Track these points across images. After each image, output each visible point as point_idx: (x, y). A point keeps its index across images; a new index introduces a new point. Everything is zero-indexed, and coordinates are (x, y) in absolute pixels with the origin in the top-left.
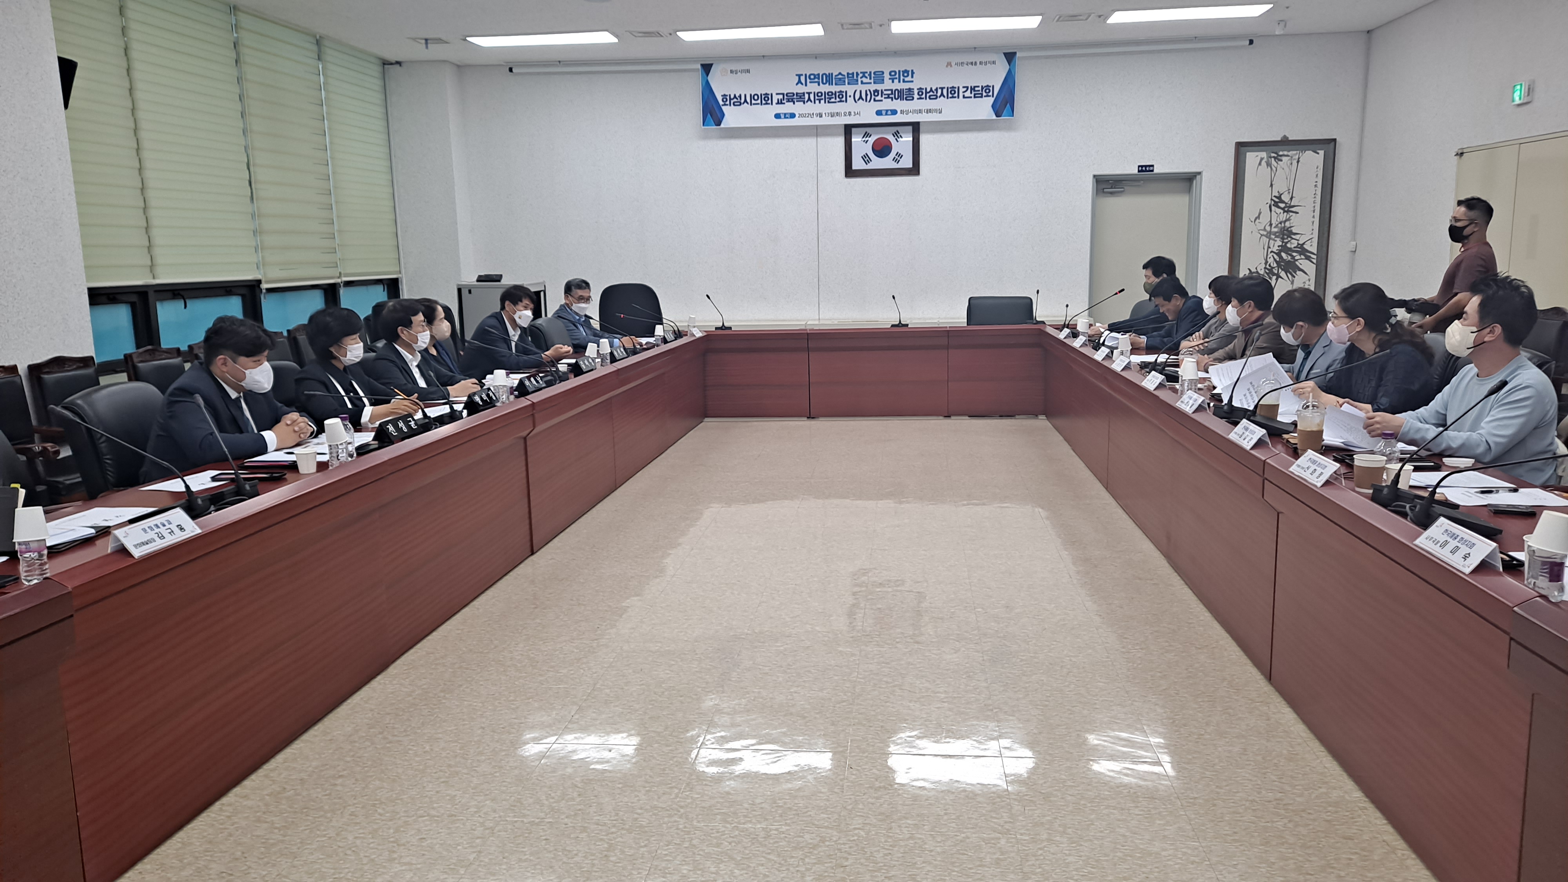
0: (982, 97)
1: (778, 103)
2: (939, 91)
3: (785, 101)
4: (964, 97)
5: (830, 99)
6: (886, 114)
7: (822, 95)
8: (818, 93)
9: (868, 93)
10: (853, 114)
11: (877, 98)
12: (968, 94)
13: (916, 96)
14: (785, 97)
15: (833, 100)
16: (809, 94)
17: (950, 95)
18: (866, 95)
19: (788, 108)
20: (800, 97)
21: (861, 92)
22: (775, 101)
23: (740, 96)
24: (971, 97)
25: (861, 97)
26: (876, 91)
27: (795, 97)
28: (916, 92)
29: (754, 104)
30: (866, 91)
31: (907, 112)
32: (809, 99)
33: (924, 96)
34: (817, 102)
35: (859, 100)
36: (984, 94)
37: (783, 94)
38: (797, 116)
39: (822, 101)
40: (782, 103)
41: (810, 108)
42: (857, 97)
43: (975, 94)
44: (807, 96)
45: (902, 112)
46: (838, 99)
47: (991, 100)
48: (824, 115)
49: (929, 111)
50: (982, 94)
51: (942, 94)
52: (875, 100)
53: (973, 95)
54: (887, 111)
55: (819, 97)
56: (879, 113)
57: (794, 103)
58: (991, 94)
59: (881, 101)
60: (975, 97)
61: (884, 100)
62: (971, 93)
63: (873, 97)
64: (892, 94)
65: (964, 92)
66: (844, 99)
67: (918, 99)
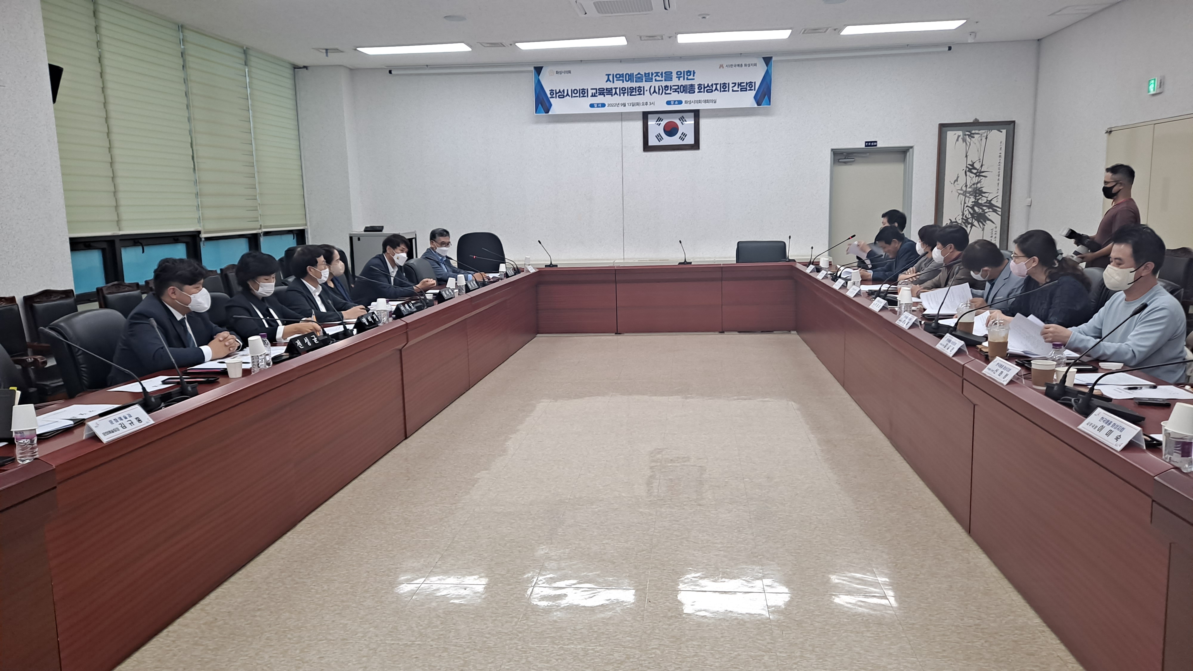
0: (746, 91)
1: (592, 96)
2: (714, 86)
3: (597, 94)
4: (733, 91)
5: (632, 92)
6: (674, 104)
7: (625, 90)
8: (622, 88)
9: (661, 88)
10: (649, 103)
11: (667, 92)
12: (736, 88)
13: (697, 90)
14: (598, 91)
15: (634, 93)
16: (616, 88)
17: (722, 90)
18: (659, 90)
19: (600, 99)
20: (609, 91)
21: (655, 87)
22: (590, 94)
23: (564, 91)
24: (738, 91)
25: (655, 91)
26: (666, 86)
27: (605, 91)
28: (696, 87)
29: (574, 97)
30: (659, 87)
31: (690, 102)
32: (616, 93)
33: (702, 90)
34: (622, 95)
35: (653, 93)
36: (748, 88)
37: (596, 89)
38: (607, 105)
39: (626, 95)
40: (595, 96)
41: (616, 99)
42: (652, 91)
43: (741, 89)
44: (614, 91)
45: (686, 102)
46: (638, 93)
47: (753, 93)
48: (627, 105)
49: (706, 101)
50: (746, 88)
51: (716, 89)
52: (665, 94)
53: (739, 89)
54: (675, 101)
55: (623, 91)
56: (669, 103)
57: (604, 96)
58: (753, 88)
59: (670, 94)
60: (741, 91)
61: (673, 93)
62: (738, 88)
63: (664, 91)
64: (678, 89)
65: (733, 87)
66: (642, 92)
67: (698, 92)
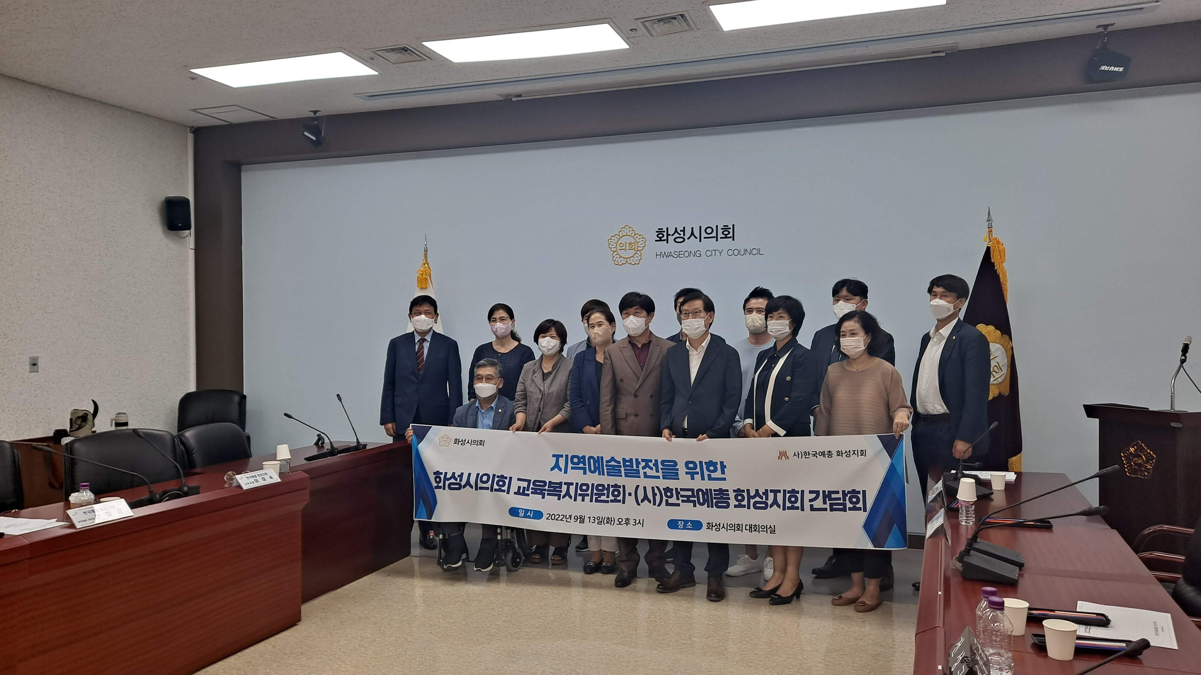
0: (844, 510)
1: (517, 493)
2: (771, 496)
3: (529, 492)
4: (812, 509)
5: (600, 495)
6: (685, 528)
7: (587, 490)
8: (582, 485)
9: (656, 491)
10: (632, 522)
11: (671, 501)
12: (818, 504)
13: (733, 502)
14: (531, 486)
15: (603, 498)
16: (569, 484)
17: (788, 504)
18: (654, 495)
19: (532, 502)
20: (555, 489)
21: (645, 488)
22: (514, 489)
23: (461, 476)
24: (826, 509)
25: (646, 498)
26: (667, 490)
27: (547, 488)
28: (732, 495)
29: (481, 488)
30: (653, 488)
31: (718, 527)
32: (568, 494)
33: (745, 503)
34: (579, 498)
35: (642, 501)
36: (849, 505)
37: (529, 481)
38: (545, 516)
39: (587, 499)
40: (523, 494)
41: (566, 506)
42: (641, 496)
43: (831, 505)
44: (564, 488)
45: (710, 526)
46: (611, 498)
47: (862, 517)
48: (587, 520)
49: (753, 528)
50: (844, 505)
51: (775, 502)
52: (668, 504)
53: (827, 506)
54: (686, 522)
55: (583, 491)
56: (673, 524)
57: (543, 498)
58: (860, 505)
59: (678, 505)
60: (832, 510)
61: (681, 504)
62: (825, 503)
63: (665, 498)
64: (693, 496)
65: (810, 501)
66: (620, 498)
67: (736, 506)
